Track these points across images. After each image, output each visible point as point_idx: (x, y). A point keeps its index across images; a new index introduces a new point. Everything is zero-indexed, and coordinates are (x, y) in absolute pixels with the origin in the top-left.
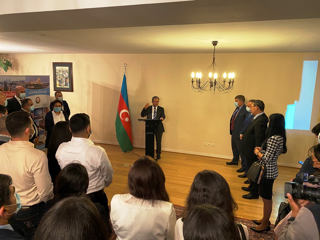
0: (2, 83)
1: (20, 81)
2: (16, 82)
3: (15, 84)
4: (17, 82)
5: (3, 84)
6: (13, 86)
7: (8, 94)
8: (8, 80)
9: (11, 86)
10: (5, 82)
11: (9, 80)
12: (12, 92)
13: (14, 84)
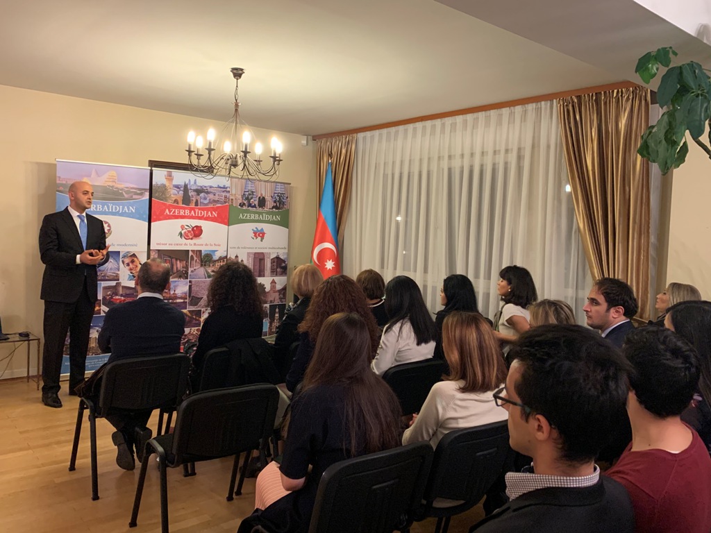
0: (179, 188)
1: (219, 187)
2: (208, 188)
3: (208, 193)
4: (211, 187)
5: (182, 189)
6: (202, 195)
7: (190, 212)
8: (192, 183)
9: (199, 195)
10: (186, 186)
11: (195, 183)
12: (199, 209)
13: (205, 192)
